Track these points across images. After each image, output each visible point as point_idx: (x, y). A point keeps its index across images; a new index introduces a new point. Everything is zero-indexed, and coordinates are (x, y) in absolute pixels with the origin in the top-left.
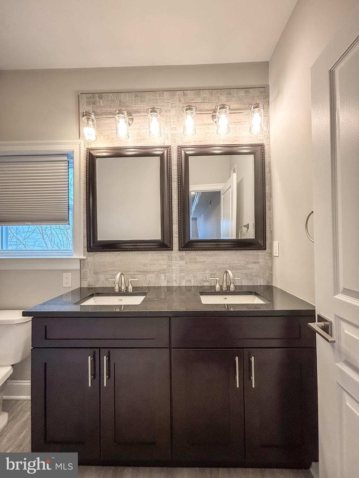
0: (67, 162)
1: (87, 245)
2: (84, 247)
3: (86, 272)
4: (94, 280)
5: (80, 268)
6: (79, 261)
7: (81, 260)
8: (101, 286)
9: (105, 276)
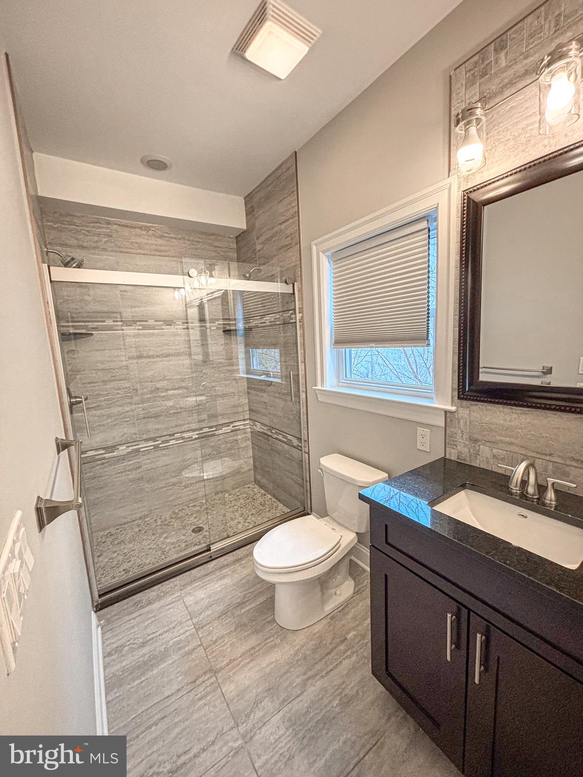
0: (427, 230)
1: (459, 387)
2: (453, 390)
3: (456, 434)
4: (469, 452)
5: (444, 425)
6: (443, 413)
7: (446, 412)
8: (482, 466)
9: (492, 450)
